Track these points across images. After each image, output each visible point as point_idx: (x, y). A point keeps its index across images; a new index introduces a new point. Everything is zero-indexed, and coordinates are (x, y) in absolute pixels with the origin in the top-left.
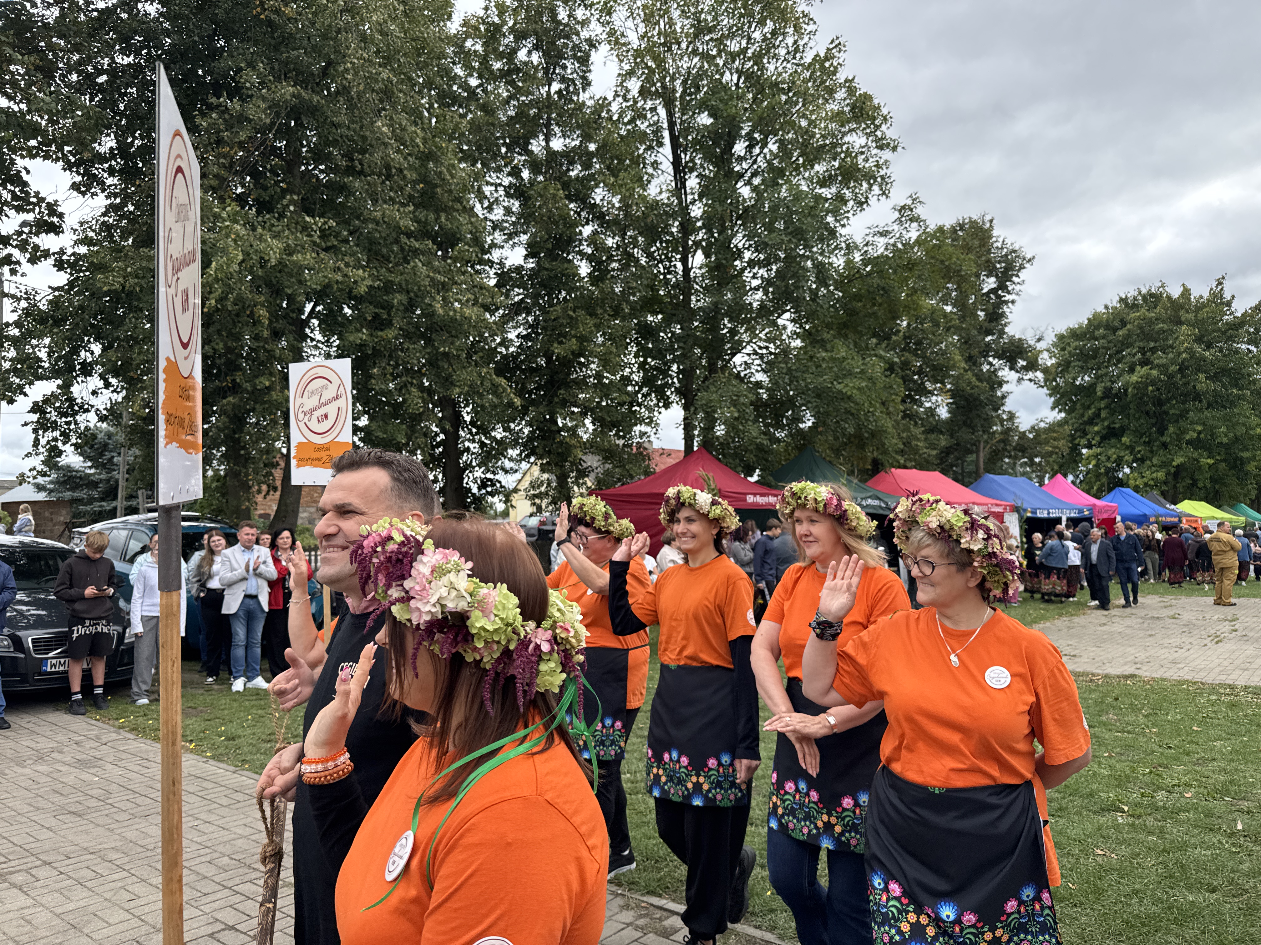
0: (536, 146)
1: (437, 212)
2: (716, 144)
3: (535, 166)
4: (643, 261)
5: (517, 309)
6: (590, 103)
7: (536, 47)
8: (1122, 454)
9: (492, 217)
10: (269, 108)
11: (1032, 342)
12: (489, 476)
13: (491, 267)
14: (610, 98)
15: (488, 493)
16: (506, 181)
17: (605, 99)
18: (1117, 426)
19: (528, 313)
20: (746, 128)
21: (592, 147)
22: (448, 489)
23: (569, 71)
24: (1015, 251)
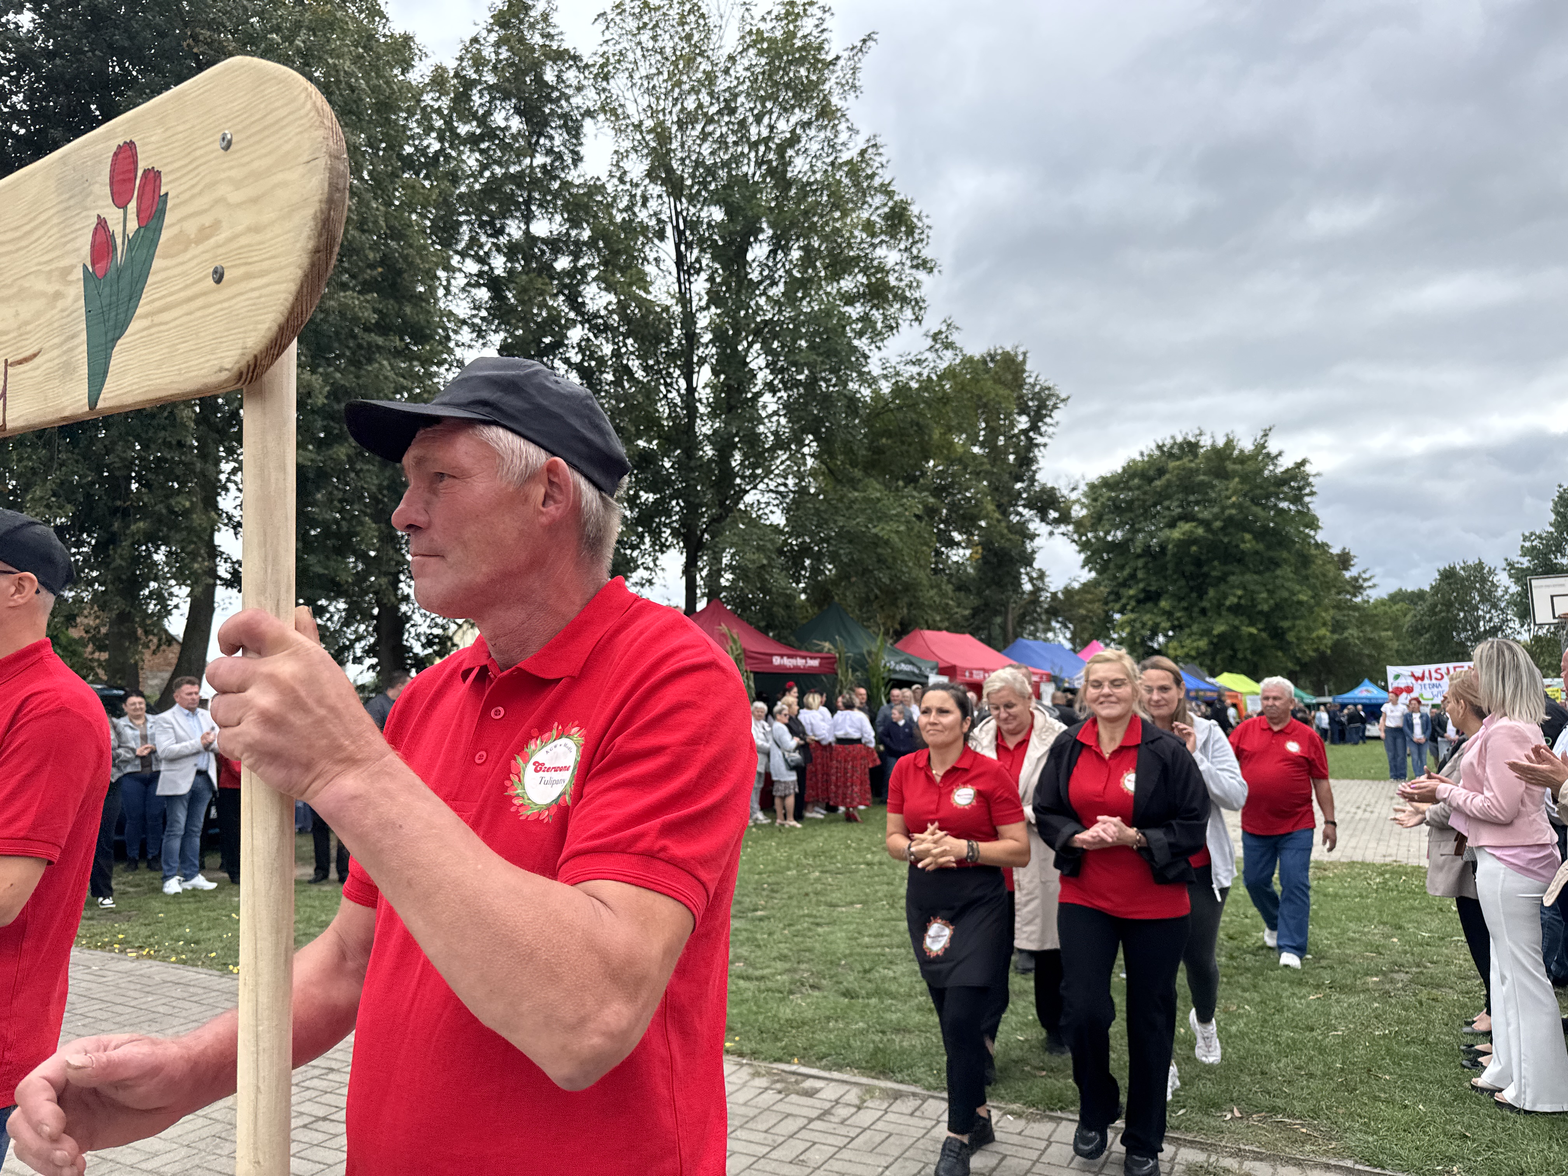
0: (514, 229)
4: (640, 374)
6: (580, 182)
7: (518, 111)
8: (1158, 620)
11: (1065, 492)
15: (435, 653)
17: (598, 179)
18: (1153, 588)
22: (381, 647)
23: (557, 142)
24: (1049, 389)
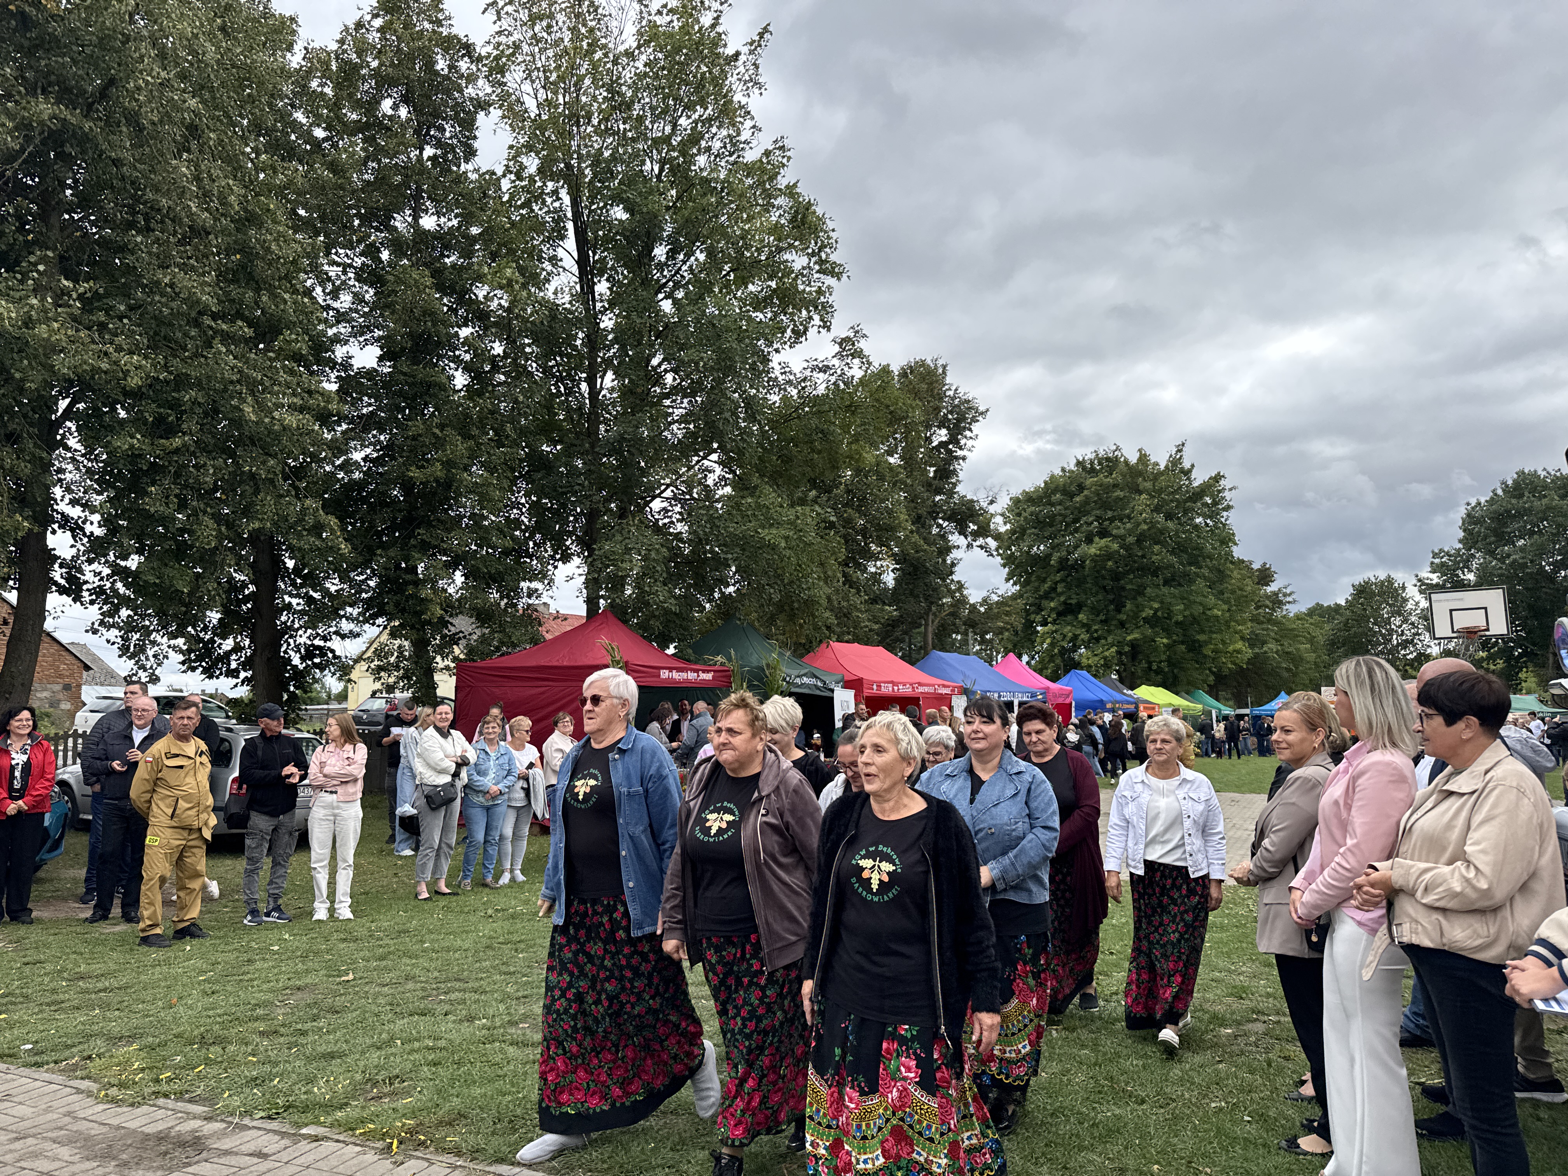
0: (400, 222)
1: (258, 290)
2: (631, 244)
3: (398, 245)
4: (538, 376)
5: (366, 424)
6: (473, 176)
7: (406, 99)
9: (336, 305)
10: (16, 128)
11: (984, 504)
12: (317, 642)
13: (332, 369)
14: (499, 173)
15: (316, 666)
16: (358, 262)
17: (493, 173)
18: (1072, 602)
19: (382, 431)
20: (669, 229)
21: (475, 231)
22: (257, 660)
23: (448, 134)
24: (968, 402)
